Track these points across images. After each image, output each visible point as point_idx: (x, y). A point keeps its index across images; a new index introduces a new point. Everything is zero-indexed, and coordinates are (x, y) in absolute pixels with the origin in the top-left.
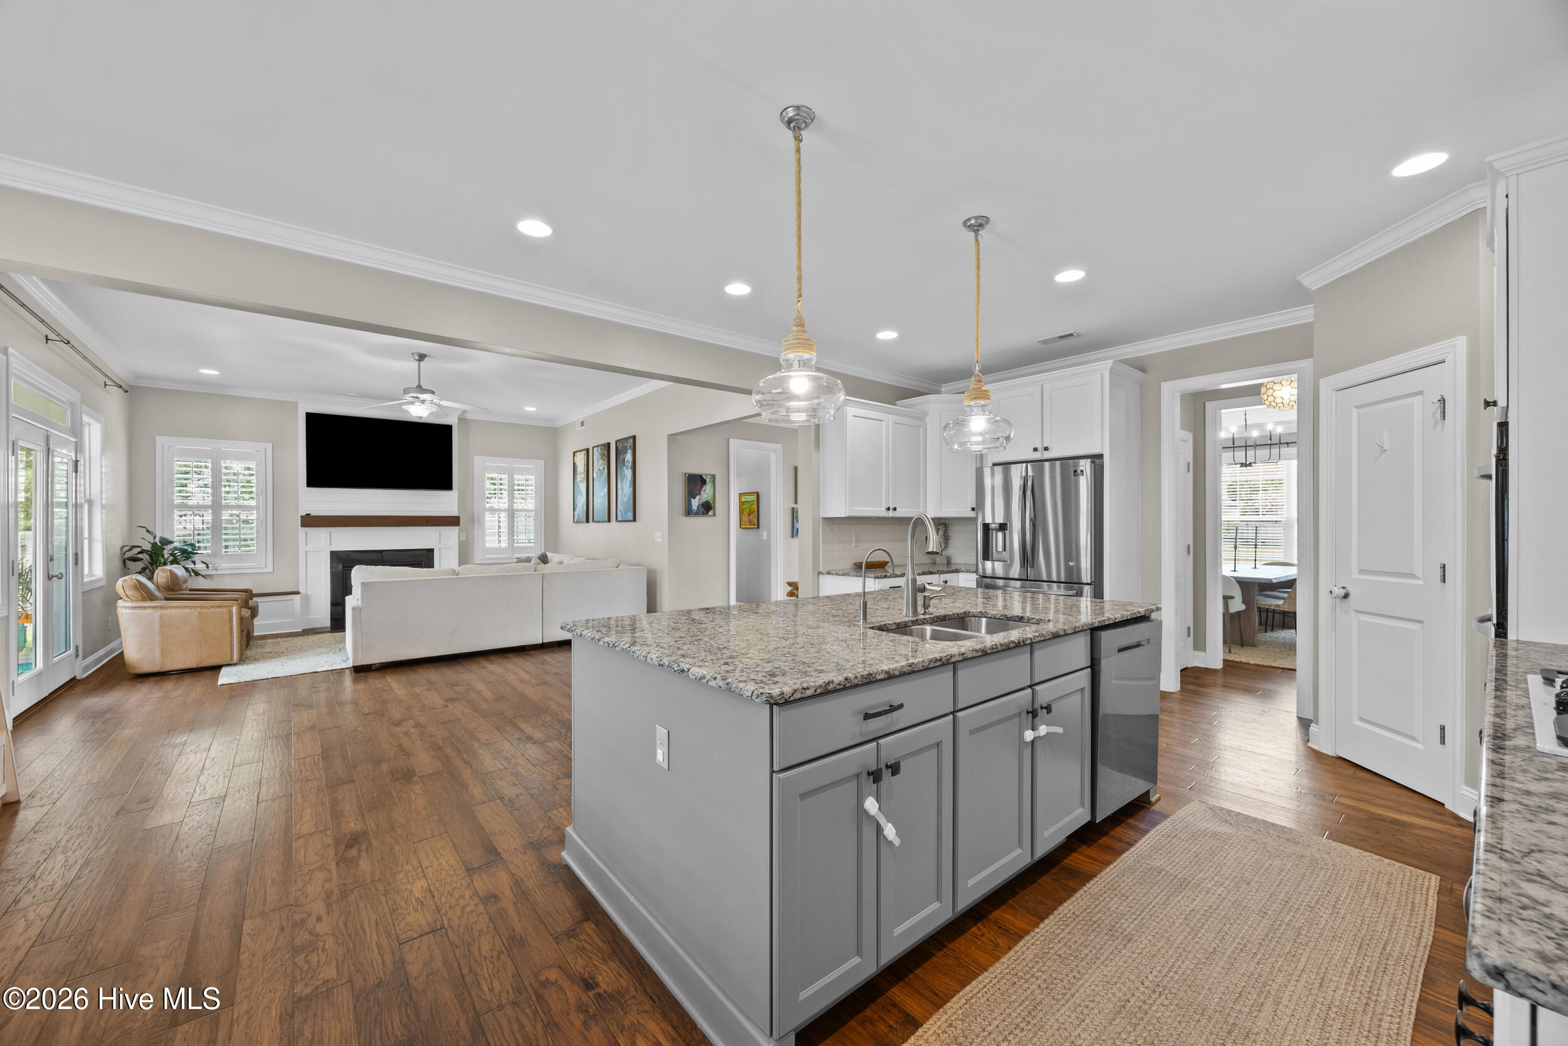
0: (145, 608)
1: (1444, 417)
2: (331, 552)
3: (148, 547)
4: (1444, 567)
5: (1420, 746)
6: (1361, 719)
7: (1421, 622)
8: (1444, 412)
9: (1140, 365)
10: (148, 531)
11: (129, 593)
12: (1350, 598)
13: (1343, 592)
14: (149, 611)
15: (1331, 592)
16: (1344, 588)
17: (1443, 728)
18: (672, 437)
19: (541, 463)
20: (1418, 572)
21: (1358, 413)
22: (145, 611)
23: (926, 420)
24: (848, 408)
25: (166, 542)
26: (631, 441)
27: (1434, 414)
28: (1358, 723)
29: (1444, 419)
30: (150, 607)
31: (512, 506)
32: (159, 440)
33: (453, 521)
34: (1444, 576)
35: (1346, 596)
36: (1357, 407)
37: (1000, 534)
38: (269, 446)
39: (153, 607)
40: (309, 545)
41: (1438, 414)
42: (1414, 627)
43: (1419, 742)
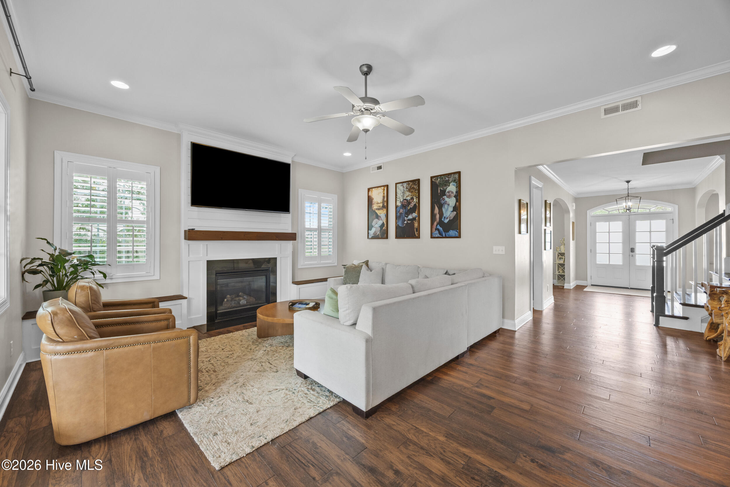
0: (85, 351)
2: (207, 261)
3: (46, 259)
10: (48, 243)
11: (61, 331)
14: (90, 354)
19: (335, 197)
22: (84, 355)
25: (65, 254)
26: (456, 176)
30: (91, 350)
31: (321, 226)
32: (58, 155)
38: (158, 170)
39: (96, 349)
40: (191, 256)
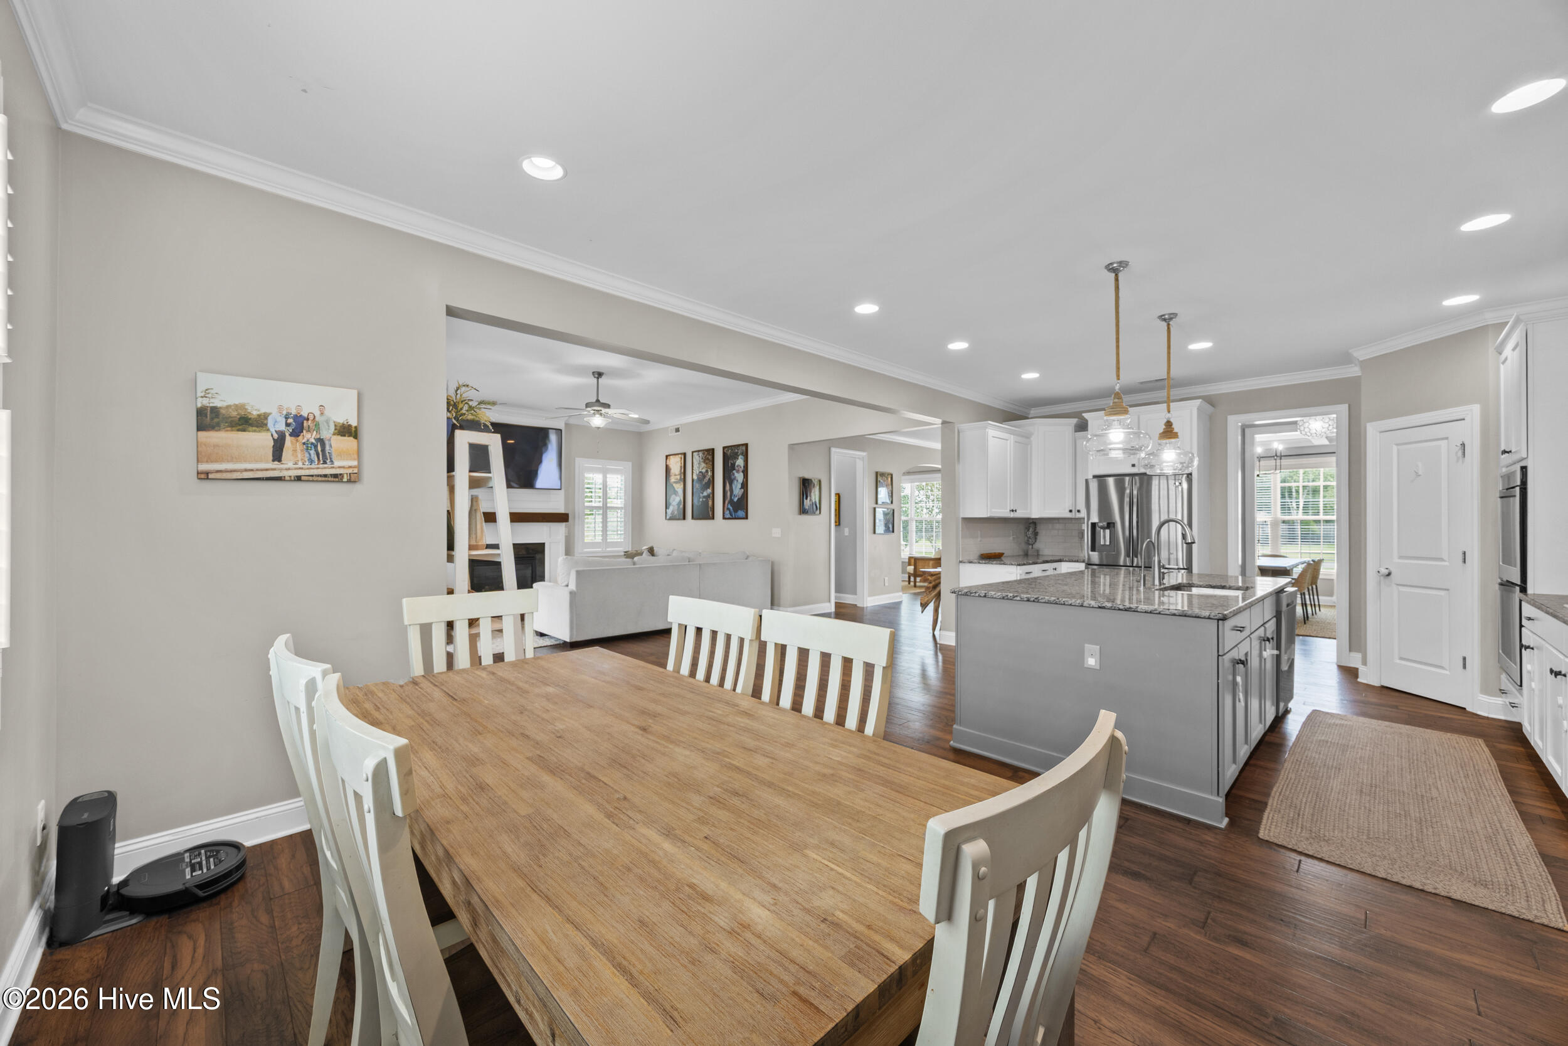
1: (1464, 455)
4: (1464, 553)
5: (1447, 672)
6: (1401, 659)
7: (1448, 590)
8: (1464, 452)
9: (1210, 400)
12: (1392, 575)
13: (1386, 572)
15: (1379, 572)
16: (1387, 569)
17: (1464, 659)
18: (792, 447)
19: (627, 465)
20: (1445, 556)
21: (1398, 450)
23: (1032, 439)
24: (990, 430)
26: (744, 448)
27: (1457, 453)
28: (1398, 661)
29: (1464, 457)
31: (606, 504)
33: (562, 518)
34: (1465, 559)
35: (1389, 574)
36: (1397, 445)
37: (1108, 531)
41: (1460, 453)
42: (1442, 593)
43: (1447, 670)
